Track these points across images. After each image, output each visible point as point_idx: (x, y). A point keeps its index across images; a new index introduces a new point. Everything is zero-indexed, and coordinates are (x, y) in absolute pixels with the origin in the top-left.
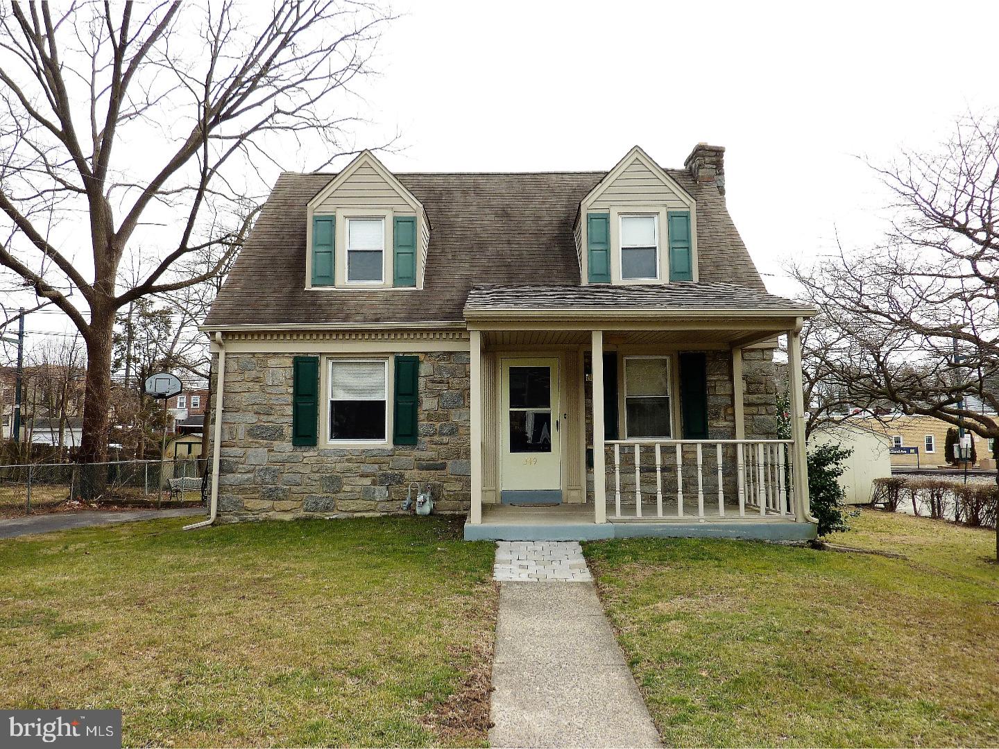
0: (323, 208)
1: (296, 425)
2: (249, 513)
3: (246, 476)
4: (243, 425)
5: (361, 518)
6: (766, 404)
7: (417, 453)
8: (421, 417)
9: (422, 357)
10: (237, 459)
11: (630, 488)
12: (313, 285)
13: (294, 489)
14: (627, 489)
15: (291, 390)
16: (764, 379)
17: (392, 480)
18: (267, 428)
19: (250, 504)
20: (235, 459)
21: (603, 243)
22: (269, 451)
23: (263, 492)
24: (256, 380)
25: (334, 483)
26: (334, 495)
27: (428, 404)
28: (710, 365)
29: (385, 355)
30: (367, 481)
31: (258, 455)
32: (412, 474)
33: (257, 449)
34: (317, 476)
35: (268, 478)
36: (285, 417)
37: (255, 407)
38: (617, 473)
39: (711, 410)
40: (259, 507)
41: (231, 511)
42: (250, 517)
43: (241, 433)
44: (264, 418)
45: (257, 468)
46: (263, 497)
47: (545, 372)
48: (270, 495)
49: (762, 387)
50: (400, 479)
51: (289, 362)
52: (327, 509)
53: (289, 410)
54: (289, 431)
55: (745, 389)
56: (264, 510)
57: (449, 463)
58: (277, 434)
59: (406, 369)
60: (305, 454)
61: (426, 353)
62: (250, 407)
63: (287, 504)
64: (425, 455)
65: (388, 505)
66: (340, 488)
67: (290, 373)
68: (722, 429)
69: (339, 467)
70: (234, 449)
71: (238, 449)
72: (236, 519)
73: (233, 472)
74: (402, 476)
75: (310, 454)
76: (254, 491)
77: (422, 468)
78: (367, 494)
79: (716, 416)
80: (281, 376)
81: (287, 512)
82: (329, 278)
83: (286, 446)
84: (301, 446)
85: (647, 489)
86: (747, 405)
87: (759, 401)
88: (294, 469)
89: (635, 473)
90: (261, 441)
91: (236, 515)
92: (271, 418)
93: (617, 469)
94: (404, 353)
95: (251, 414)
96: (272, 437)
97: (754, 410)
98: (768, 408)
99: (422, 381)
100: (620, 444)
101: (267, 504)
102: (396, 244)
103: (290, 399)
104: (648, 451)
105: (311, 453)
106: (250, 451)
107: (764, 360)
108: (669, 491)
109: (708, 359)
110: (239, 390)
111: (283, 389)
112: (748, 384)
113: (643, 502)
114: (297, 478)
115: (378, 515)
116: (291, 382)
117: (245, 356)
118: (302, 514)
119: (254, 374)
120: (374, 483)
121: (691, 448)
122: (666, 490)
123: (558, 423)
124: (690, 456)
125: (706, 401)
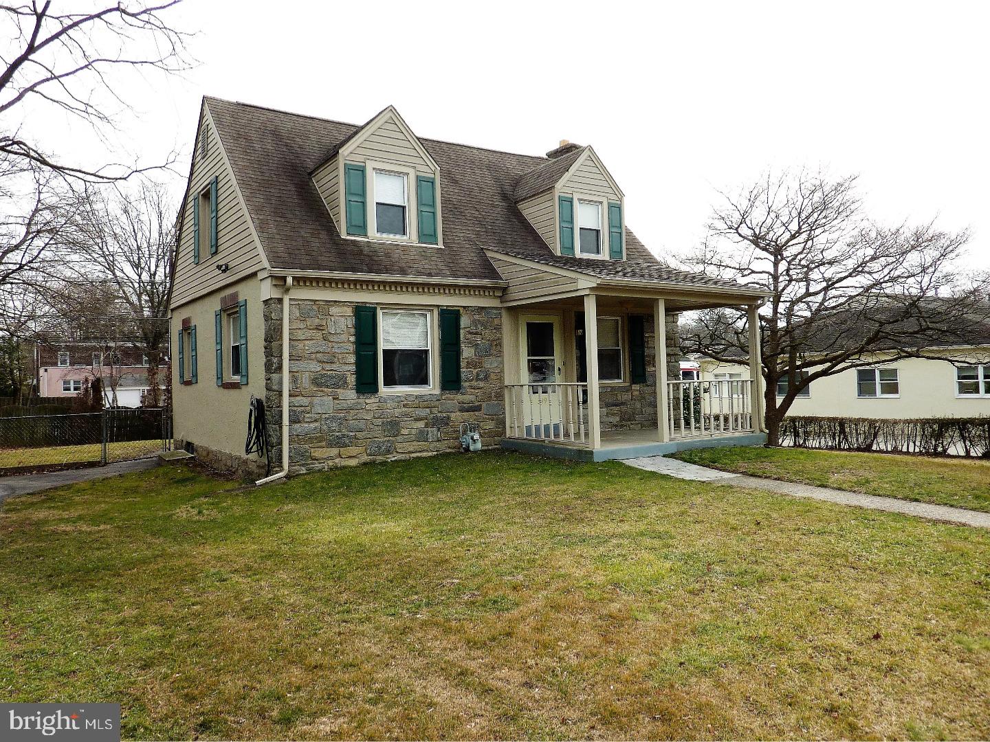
0: (353, 157)
1: (359, 373)
2: (316, 462)
3: (313, 425)
4: (307, 374)
5: (418, 457)
6: (675, 354)
7: (460, 397)
8: (463, 364)
9: (461, 310)
10: (303, 408)
12: (348, 234)
13: (359, 435)
15: (352, 339)
16: (673, 337)
17: (440, 422)
18: (332, 377)
19: (317, 453)
20: (299, 409)
21: (569, 222)
22: (334, 399)
23: (330, 440)
24: (318, 328)
25: (393, 427)
26: (393, 439)
27: (467, 352)
29: (429, 307)
30: (421, 424)
31: (324, 404)
32: (456, 416)
33: (321, 398)
34: (379, 422)
35: (334, 425)
36: (347, 366)
37: (318, 355)
39: (646, 359)
40: (327, 456)
41: (298, 462)
42: (317, 466)
43: (305, 381)
44: (328, 367)
45: (324, 416)
46: (330, 445)
47: (550, 326)
48: (339, 442)
49: (672, 342)
50: (446, 421)
51: (349, 311)
52: (388, 452)
53: (352, 359)
54: (352, 380)
56: (331, 458)
57: (484, 405)
58: (341, 382)
59: (449, 321)
60: (367, 401)
61: (464, 307)
62: (314, 356)
63: (353, 450)
64: (467, 398)
65: (438, 445)
66: (399, 431)
67: (351, 322)
69: (397, 412)
70: (298, 398)
71: (303, 398)
72: (303, 470)
73: (299, 422)
74: (449, 418)
75: (371, 401)
76: (320, 440)
77: (462, 410)
78: (422, 436)
79: (649, 363)
80: (343, 324)
81: (354, 457)
82: (362, 228)
83: (350, 395)
84: (363, 394)
85: (612, 419)
88: (360, 416)
90: (326, 389)
91: (303, 465)
92: (334, 367)
94: (446, 306)
95: (314, 363)
96: (336, 386)
98: (676, 357)
99: (462, 332)
101: (334, 451)
102: (420, 203)
103: (352, 348)
105: (373, 400)
106: (316, 400)
108: (624, 420)
110: (302, 338)
111: (344, 337)
114: (362, 425)
115: (430, 454)
116: (353, 331)
117: (306, 303)
118: (365, 458)
119: (317, 321)
120: (427, 425)
121: (636, 387)
122: (622, 419)
123: (559, 369)
124: (636, 393)
125: (644, 352)
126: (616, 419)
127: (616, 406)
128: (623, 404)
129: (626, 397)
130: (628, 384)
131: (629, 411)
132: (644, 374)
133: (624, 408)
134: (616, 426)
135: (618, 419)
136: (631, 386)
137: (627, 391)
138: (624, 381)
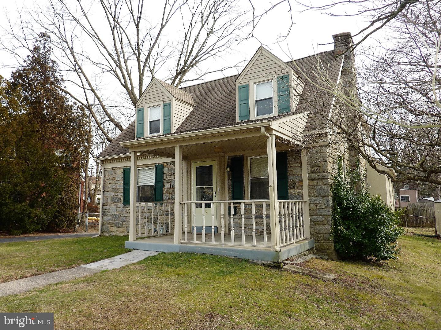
0: (141, 105)
1: (124, 196)
2: (111, 232)
3: (110, 218)
4: (110, 197)
6: (322, 179)
7: (163, 208)
8: (165, 192)
9: (165, 165)
10: (107, 210)
11: (250, 227)
12: (137, 138)
13: (123, 223)
14: (248, 228)
15: (123, 182)
16: (321, 164)
17: (154, 220)
18: (116, 198)
19: (111, 229)
21: (246, 100)
22: (117, 207)
23: (115, 224)
24: (113, 179)
27: (167, 186)
28: (289, 158)
29: (152, 165)
30: (146, 220)
31: (114, 209)
32: (161, 218)
33: (113, 207)
35: (116, 218)
36: (121, 193)
38: (243, 219)
39: (290, 183)
40: (114, 230)
41: (106, 231)
42: (112, 234)
43: (109, 200)
44: (115, 194)
45: (113, 214)
46: (115, 226)
47: (211, 167)
48: (117, 225)
49: (320, 169)
50: (156, 220)
51: (122, 171)
53: (122, 190)
54: (122, 199)
55: (310, 170)
56: (115, 232)
58: (119, 201)
59: (159, 169)
60: (127, 209)
61: (166, 163)
62: (112, 190)
63: (122, 229)
64: (166, 209)
66: (138, 223)
67: (122, 175)
68: (296, 194)
69: (137, 214)
70: (107, 206)
72: (108, 235)
73: (106, 216)
74: (157, 218)
75: (129, 208)
76: (112, 223)
79: (294, 186)
80: (120, 176)
81: (122, 232)
82: (142, 135)
83: (121, 205)
84: (125, 205)
85: (258, 227)
86: (311, 179)
87: (318, 178)
88: (124, 215)
89: (252, 219)
90: (115, 203)
91: (108, 233)
92: (117, 194)
93: (243, 217)
94: (159, 163)
95: (112, 192)
97: (315, 182)
98: (324, 181)
99: (165, 175)
100: (244, 203)
101: (116, 229)
102: (164, 116)
103: (122, 186)
104: (259, 207)
106: (111, 207)
107: (321, 152)
109: (288, 155)
110: (108, 183)
111: (120, 182)
112: (312, 167)
113: (257, 234)
114: (124, 218)
116: (123, 179)
117: (110, 169)
118: (126, 234)
119: (113, 176)
120: (148, 221)
123: (216, 193)
126: (262, 228)
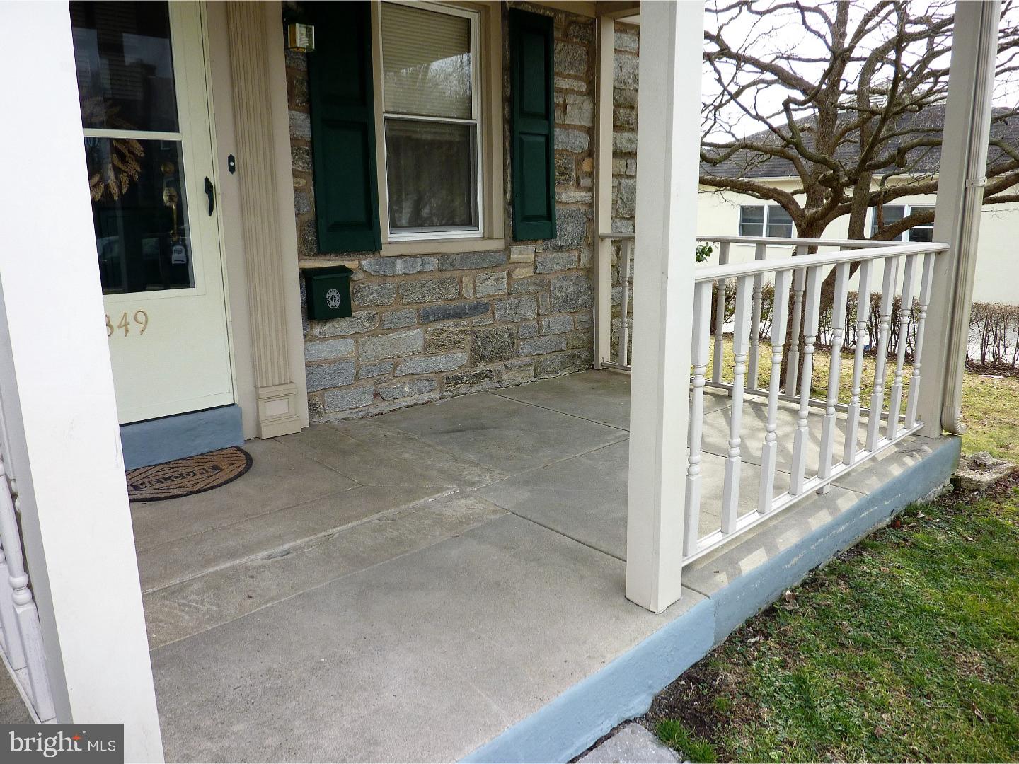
39: (558, 164)
49: (633, 116)
68: (573, 208)
79: (566, 176)
87: (629, 148)
97: (621, 166)
121: (524, 253)
122: (477, 357)
123: (209, 187)
124: (522, 273)
125: (549, 139)
126: (458, 360)
127: (458, 315)
128: (480, 308)
129: (488, 287)
130: (498, 244)
131: (502, 328)
132: (549, 216)
133: (481, 322)
134: (458, 380)
135: (462, 357)
136: (507, 250)
137: (495, 266)
138: (487, 237)
